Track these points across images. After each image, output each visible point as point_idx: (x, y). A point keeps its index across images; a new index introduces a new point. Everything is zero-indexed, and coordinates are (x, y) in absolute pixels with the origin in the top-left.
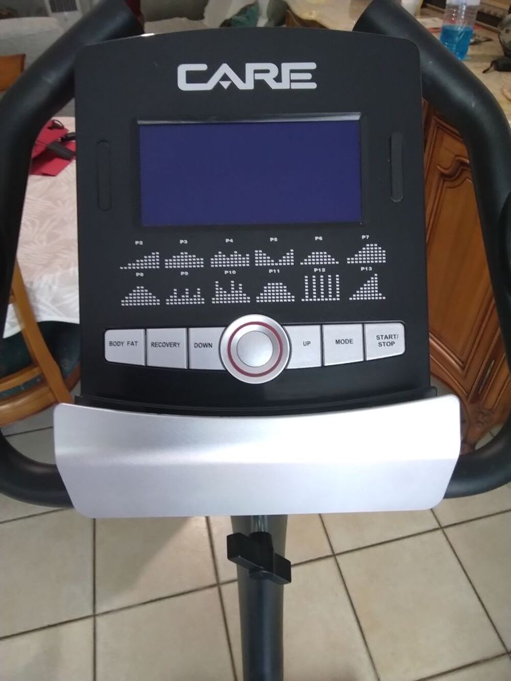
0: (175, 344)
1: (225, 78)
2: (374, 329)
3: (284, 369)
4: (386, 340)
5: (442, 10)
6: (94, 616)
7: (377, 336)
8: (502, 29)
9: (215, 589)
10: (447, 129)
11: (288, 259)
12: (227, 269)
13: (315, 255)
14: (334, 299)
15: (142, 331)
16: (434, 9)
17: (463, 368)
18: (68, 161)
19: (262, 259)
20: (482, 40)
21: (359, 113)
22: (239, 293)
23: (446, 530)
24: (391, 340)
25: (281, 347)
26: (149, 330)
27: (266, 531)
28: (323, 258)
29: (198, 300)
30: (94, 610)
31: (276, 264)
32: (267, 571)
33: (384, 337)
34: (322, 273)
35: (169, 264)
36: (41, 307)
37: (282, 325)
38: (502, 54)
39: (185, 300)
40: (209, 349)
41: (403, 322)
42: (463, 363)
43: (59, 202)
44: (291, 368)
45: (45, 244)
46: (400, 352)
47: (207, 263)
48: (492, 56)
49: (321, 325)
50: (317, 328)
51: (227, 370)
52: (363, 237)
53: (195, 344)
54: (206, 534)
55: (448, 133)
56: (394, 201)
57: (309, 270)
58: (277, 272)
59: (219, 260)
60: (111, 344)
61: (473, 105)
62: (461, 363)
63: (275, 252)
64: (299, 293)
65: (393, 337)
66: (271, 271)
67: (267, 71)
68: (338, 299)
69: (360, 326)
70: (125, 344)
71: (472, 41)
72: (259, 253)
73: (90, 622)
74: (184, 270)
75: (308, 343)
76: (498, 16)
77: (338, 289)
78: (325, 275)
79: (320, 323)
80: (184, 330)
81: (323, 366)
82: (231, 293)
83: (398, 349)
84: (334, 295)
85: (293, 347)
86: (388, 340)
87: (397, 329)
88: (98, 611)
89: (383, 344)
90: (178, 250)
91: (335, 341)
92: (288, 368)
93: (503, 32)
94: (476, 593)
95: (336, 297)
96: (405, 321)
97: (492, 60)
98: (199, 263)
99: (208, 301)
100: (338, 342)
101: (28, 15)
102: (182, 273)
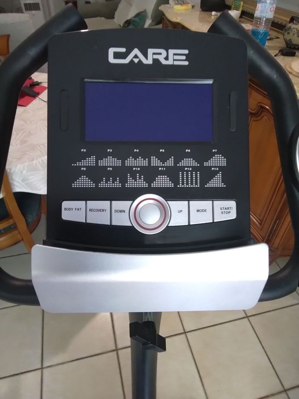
0: (103, 210)
1: (136, 56)
2: (219, 204)
3: (167, 226)
4: (226, 210)
5: (252, 20)
6: (42, 368)
7: (220, 208)
8: (286, 32)
9: (115, 353)
10: (254, 87)
11: (170, 162)
12: (135, 167)
13: (186, 160)
14: (196, 186)
15: (84, 202)
16: (247, 19)
17: (261, 224)
18: (33, 98)
19: (155, 162)
20: (274, 37)
21: (212, 80)
22: (141, 181)
23: (250, 318)
24: (228, 211)
25: (165, 213)
26: (88, 202)
27: (152, 320)
28: (190, 162)
29: (118, 184)
30: (42, 365)
31: (163, 165)
32: (153, 344)
33: (224, 208)
34: (189, 171)
35: (101, 163)
36: (15, 183)
37: (166, 201)
38: (285, 46)
39: (110, 184)
40: (123, 213)
41: (236, 200)
42: (261, 221)
43: (28, 122)
44: (171, 225)
45: (19, 146)
46: (234, 217)
47: (123, 163)
48: (279, 47)
49: (189, 201)
50: (186, 203)
51: (133, 226)
52: (214, 151)
53: (115, 210)
54: (110, 320)
55: (254, 90)
56: (232, 131)
57: (182, 169)
58: (164, 169)
59: (130, 162)
60: (65, 209)
61: (275, 77)
62: (259, 221)
63: (163, 158)
64: (176, 182)
65: (230, 208)
66: (160, 169)
67: (160, 54)
68: (199, 186)
69: (211, 202)
70: (74, 209)
71: (268, 38)
72: (153, 158)
73: (39, 372)
74: (110, 167)
75: (181, 211)
76: (283, 24)
77: (198, 180)
78: (192, 172)
79: (188, 199)
80: (109, 202)
81: (189, 225)
82: (137, 181)
83: (233, 215)
84: (196, 184)
85: (172, 214)
86: (227, 210)
87: (232, 204)
88: (45, 366)
89: (224, 212)
90: (106, 155)
91: (196, 211)
92: (169, 225)
93: (286, 34)
94: (267, 355)
95: (198, 185)
96: (237, 200)
97: (280, 49)
98: (118, 163)
99: (123, 185)
100: (198, 211)
101: (12, 12)
102: (108, 169)
